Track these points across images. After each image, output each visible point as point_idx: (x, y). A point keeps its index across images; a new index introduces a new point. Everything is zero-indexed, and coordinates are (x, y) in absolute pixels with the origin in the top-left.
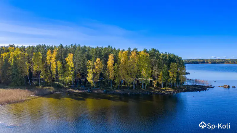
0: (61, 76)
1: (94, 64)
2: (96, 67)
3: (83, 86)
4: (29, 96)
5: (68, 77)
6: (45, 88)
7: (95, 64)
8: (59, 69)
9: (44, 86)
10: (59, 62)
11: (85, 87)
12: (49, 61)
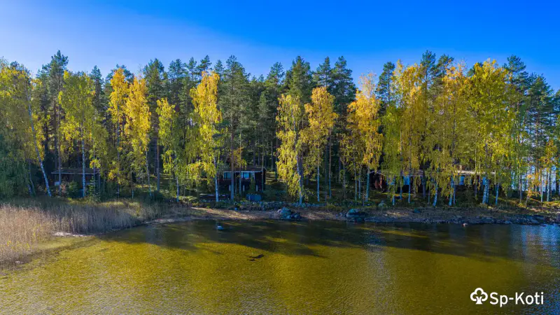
0: (173, 156)
1: (303, 109)
2: (310, 121)
3: (258, 197)
4: (50, 238)
5: (198, 164)
6: (107, 204)
7: (308, 108)
8: (162, 133)
9: (103, 199)
10: (166, 104)
11: (263, 199)
12: (119, 109)
